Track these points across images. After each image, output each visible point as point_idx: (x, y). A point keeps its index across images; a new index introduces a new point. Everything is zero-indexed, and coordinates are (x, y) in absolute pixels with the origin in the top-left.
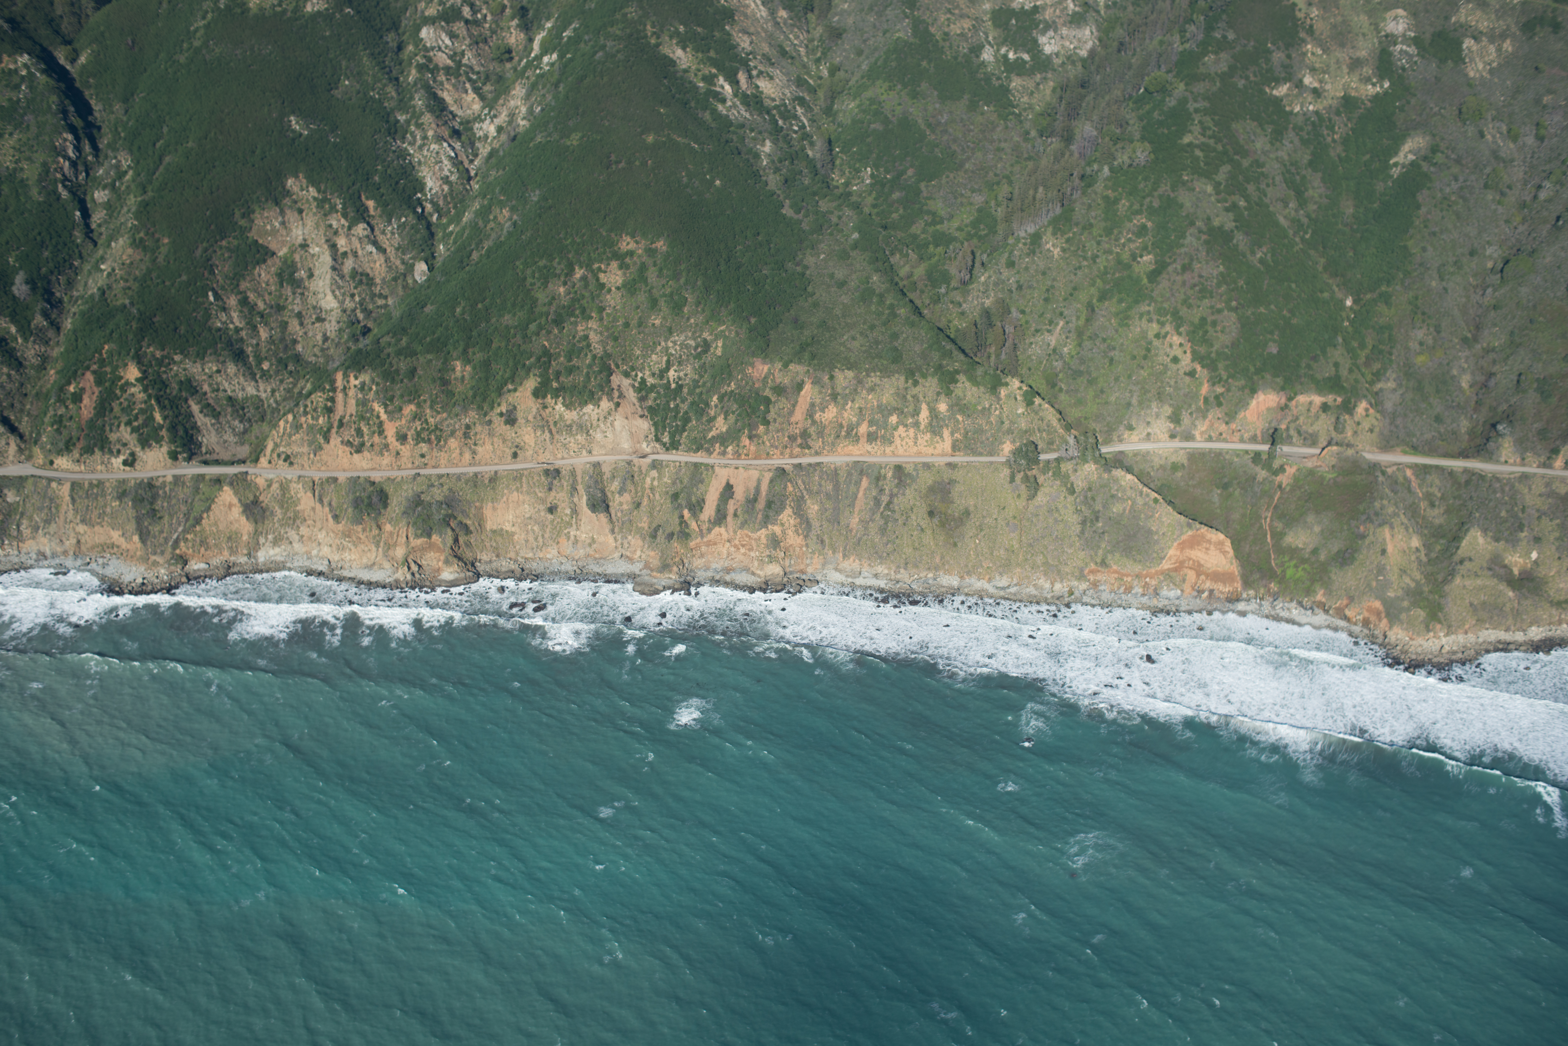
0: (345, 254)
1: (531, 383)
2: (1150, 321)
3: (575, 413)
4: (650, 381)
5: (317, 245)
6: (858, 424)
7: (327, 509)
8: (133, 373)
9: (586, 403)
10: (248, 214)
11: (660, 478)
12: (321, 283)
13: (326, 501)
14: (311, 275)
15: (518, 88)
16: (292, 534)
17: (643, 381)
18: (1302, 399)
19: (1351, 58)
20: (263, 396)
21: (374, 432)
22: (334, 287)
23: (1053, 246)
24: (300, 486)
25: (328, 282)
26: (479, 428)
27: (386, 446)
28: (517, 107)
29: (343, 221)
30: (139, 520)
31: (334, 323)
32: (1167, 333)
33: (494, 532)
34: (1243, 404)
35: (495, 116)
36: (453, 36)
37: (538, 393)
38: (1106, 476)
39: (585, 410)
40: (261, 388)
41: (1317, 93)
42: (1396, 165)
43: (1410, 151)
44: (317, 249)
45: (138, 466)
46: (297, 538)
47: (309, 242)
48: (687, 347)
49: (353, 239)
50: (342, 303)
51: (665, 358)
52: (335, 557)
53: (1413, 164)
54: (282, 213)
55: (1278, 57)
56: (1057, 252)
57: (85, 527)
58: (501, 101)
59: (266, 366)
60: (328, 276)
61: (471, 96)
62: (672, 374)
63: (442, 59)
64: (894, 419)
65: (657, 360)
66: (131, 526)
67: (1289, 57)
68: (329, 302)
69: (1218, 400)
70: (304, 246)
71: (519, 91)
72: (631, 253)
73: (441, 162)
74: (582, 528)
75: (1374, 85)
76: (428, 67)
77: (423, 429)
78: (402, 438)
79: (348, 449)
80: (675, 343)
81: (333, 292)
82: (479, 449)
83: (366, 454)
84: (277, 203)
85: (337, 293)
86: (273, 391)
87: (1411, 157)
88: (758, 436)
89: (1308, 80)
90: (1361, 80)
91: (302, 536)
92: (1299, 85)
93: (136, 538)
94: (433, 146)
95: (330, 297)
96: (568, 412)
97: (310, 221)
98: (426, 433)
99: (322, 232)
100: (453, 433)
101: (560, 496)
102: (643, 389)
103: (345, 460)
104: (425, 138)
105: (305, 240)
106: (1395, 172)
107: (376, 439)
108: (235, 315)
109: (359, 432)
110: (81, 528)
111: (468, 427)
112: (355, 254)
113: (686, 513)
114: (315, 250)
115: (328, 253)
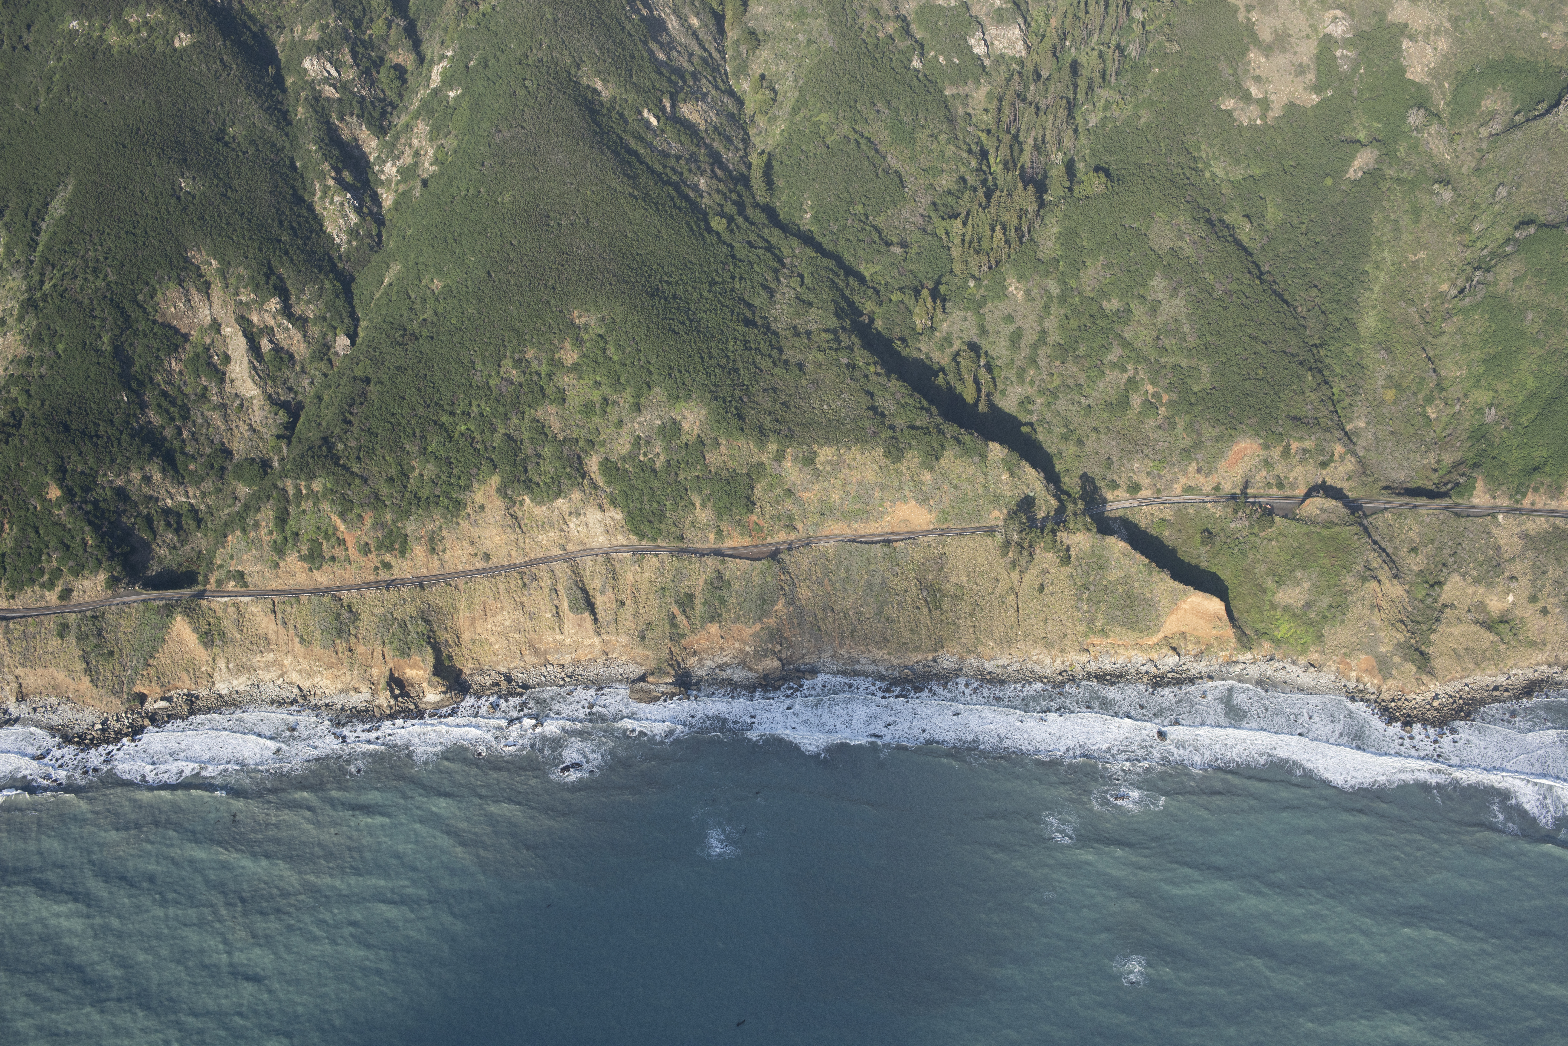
0: (260, 331)
1: (496, 480)
4: (621, 466)
5: (228, 325)
7: (292, 633)
9: (556, 497)
10: (151, 297)
11: (643, 573)
12: (237, 369)
13: (290, 623)
14: (226, 360)
16: (256, 661)
17: (613, 465)
19: (1293, 65)
21: (333, 545)
22: (253, 372)
23: (1015, 287)
24: (259, 609)
27: (348, 558)
29: (252, 296)
30: (85, 658)
31: (258, 412)
33: (472, 642)
34: (1221, 454)
35: (398, 157)
36: (339, 65)
37: (504, 491)
38: (1098, 543)
39: (555, 504)
41: (1265, 105)
42: (1347, 181)
43: (1360, 167)
44: (229, 330)
45: (75, 596)
47: (218, 322)
49: (266, 314)
50: (263, 389)
53: (1365, 179)
54: (186, 292)
55: (1223, 67)
57: (26, 670)
59: (192, 467)
60: (245, 360)
61: (366, 132)
62: (642, 457)
63: (330, 92)
64: (878, 495)
65: (625, 444)
66: (80, 666)
67: (1235, 67)
68: (248, 388)
69: (1198, 451)
70: (215, 326)
71: (422, 128)
74: (566, 631)
75: (1318, 93)
76: (317, 104)
77: (385, 537)
78: (364, 549)
79: (306, 565)
81: (252, 378)
82: (448, 555)
83: (327, 568)
84: (180, 282)
85: (257, 378)
86: (203, 495)
87: (1361, 173)
89: (1255, 92)
90: (1305, 88)
91: (267, 662)
92: (1246, 97)
93: (86, 680)
94: (336, 198)
95: (249, 384)
97: (217, 299)
98: (389, 541)
99: (231, 309)
100: (418, 541)
101: (540, 602)
103: (304, 574)
104: (326, 189)
105: (214, 320)
107: (336, 551)
108: (151, 412)
109: (317, 545)
110: (21, 671)
111: (434, 532)
112: (271, 332)
113: (676, 611)
114: (227, 330)
115: (240, 333)
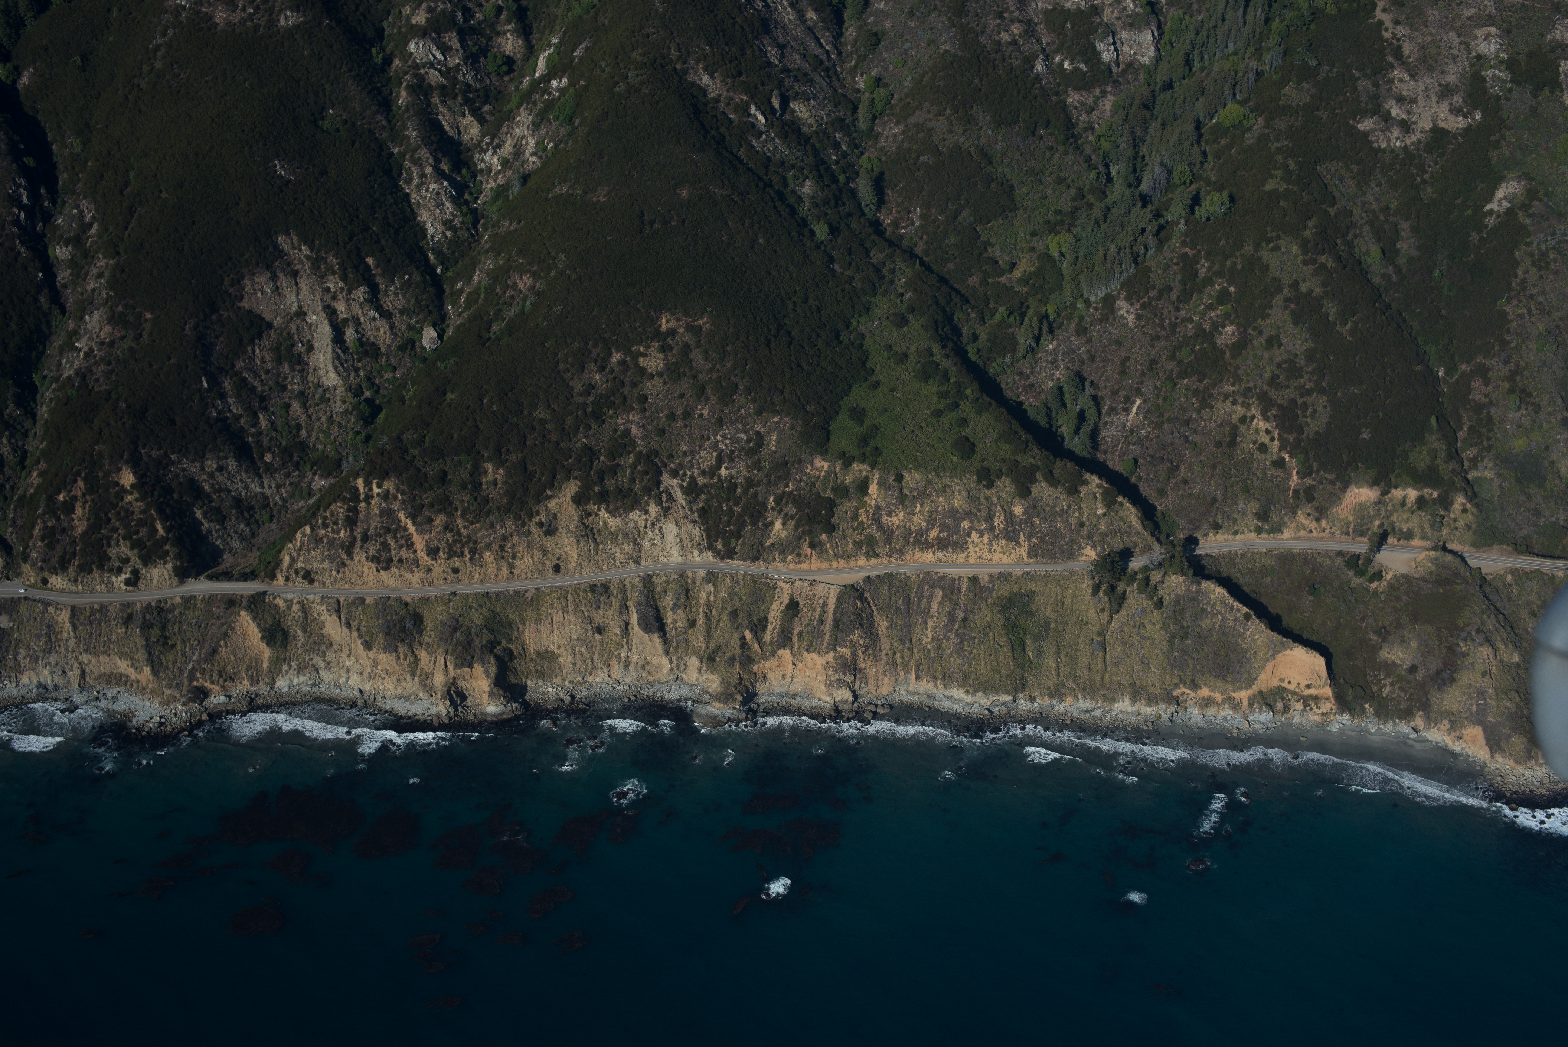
0: (346, 320)
1: (571, 488)
2: (1234, 403)
3: (619, 520)
4: (701, 481)
5: (314, 313)
6: (928, 530)
7: (355, 634)
8: (127, 478)
9: (632, 509)
10: (237, 282)
11: (716, 593)
12: (321, 357)
13: (354, 624)
14: (310, 348)
15: (523, 115)
16: (318, 661)
17: (693, 479)
18: (1397, 493)
19: (1440, 85)
20: (268, 492)
21: (401, 547)
22: (337, 362)
23: (1126, 311)
24: (324, 607)
25: (329, 356)
26: (516, 540)
27: (416, 561)
28: (523, 137)
29: (341, 284)
30: (148, 648)
31: (339, 403)
32: (1253, 417)
33: (538, 654)
34: (1335, 498)
35: (499, 146)
36: (445, 49)
37: (578, 500)
38: (1194, 588)
39: (630, 516)
40: (266, 484)
41: (1406, 126)
42: (1491, 212)
43: (1505, 198)
44: (314, 317)
45: (141, 584)
46: (323, 664)
47: (305, 309)
48: (739, 440)
49: (354, 303)
50: (345, 379)
51: (715, 454)
52: (367, 687)
53: (1509, 211)
54: (274, 278)
55: (1364, 84)
56: (1131, 318)
57: (89, 657)
58: (504, 129)
59: (268, 458)
60: (330, 349)
61: (469, 119)
62: (723, 472)
63: (434, 77)
64: (966, 524)
65: (706, 458)
66: (141, 656)
67: (1376, 85)
68: (331, 378)
69: (1309, 495)
70: (301, 314)
71: (524, 117)
72: (672, 332)
73: (443, 204)
74: (634, 649)
75: (1465, 116)
76: (421, 88)
77: (455, 541)
78: (433, 552)
79: (373, 565)
80: (724, 437)
81: (335, 367)
82: (518, 562)
83: (394, 570)
84: (269, 267)
85: (340, 368)
86: (278, 487)
87: (1506, 204)
88: (821, 543)
89: (1395, 111)
90: (1451, 111)
91: (329, 663)
92: (1387, 118)
93: (147, 670)
94: (432, 186)
95: (332, 375)
96: (612, 519)
97: (304, 283)
98: (458, 546)
99: (318, 297)
100: (488, 546)
101: (609, 617)
102: (692, 490)
103: (371, 578)
104: (423, 175)
105: (300, 307)
106: (1491, 221)
107: (405, 553)
108: (231, 401)
109: (385, 547)
110: (85, 658)
111: (504, 538)
112: (357, 322)
113: (748, 634)
114: (312, 318)
115: (326, 322)
